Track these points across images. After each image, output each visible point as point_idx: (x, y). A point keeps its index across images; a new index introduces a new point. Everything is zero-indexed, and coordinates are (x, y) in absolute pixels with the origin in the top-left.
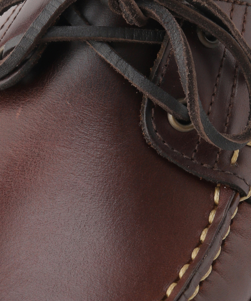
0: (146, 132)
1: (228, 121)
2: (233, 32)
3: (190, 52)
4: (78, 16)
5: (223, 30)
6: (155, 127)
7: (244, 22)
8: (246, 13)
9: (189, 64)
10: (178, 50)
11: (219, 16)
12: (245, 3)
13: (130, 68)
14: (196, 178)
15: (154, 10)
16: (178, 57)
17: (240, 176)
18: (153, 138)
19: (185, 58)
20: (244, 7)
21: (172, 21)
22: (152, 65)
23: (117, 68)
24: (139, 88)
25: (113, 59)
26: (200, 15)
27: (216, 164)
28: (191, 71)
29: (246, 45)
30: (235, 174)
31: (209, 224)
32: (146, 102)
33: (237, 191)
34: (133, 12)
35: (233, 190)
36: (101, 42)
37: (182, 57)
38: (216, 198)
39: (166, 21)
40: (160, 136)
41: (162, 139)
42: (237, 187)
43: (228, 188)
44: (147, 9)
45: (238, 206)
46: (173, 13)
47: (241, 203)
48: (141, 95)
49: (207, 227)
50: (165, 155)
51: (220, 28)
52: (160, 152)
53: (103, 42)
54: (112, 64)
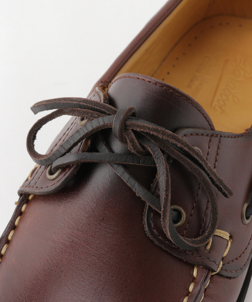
0: (147, 229)
1: (205, 220)
2: (206, 168)
3: (170, 181)
4: (104, 145)
5: (198, 167)
6: (153, 226)
7: (218, 148)
8: (219, 142)
9: (167, 191)
10: (161, 178)
11: (197, 158)
12: (219, 135)
13: (136, 185)
14: (181, 260)
15: (150, 147)
16: (160, 183)
17: (212, 260)
18: (152, 233)
19: (165, 185)
20: (218, 138)
21: (161, 158)
22: (152, 182)
23: (128, 184)
24: (142, 199)
25: (125, 177)
26: (182, 156)
27: (195, 251)
28: (167, 196)
29: (216, 176)
30: (208, 258)
31: (189, 293)
32: (147, 208)
33: (209, 270)
34: (135, 147)
35: (207, 269)
36: (117, 164)
37: (163, 184)
38: (195, 274)
39: (157, 157)
40: (156, 232)
41: (158, 234)
42: (210, 268)
43: (203, 268)
44: (145, 145)
45: (211, 278)
46: (163, 152)
47: (212, 276)
48: (144, 203)
49: (187, 295)
50: (160, 245)
51: (195, 166)
52: (156, 243)
53: (119, 164)
54: (124, 180)
